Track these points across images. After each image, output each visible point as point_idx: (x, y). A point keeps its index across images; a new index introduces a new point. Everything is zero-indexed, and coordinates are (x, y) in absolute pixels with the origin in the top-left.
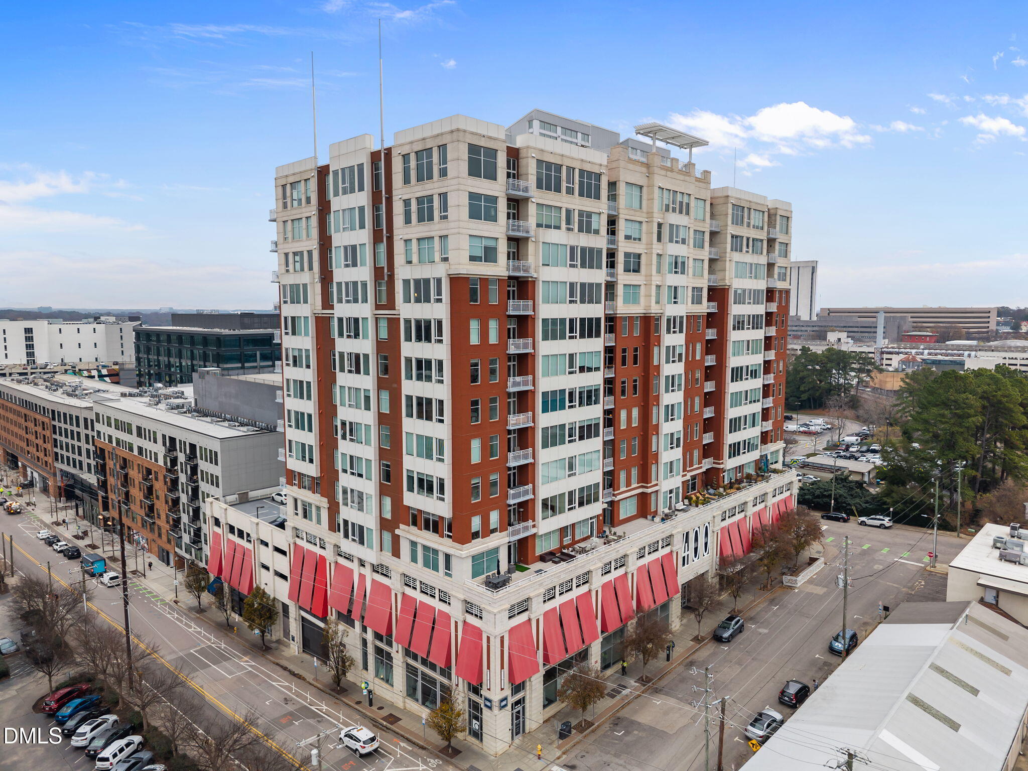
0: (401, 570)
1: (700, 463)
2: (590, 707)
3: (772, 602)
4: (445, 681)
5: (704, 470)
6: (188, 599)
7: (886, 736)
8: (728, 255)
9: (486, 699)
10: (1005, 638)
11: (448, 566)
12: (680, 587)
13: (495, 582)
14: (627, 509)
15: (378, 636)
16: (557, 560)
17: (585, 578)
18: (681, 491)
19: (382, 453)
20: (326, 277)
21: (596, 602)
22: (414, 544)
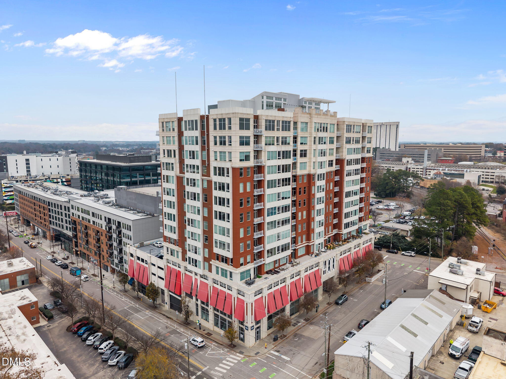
0: (212, 277)
1: (332, 231)
2: (285, 330)
3: (361, 289)
4: (230, 320)
5: (334, 234)
6: (119, 286)
7: (389, 339)
8: (344, 146)
9: (246, 326)
10: (444, 303)
11: (231, 276)
12: (322, 283)
13: (249, 282)
14: (301, 252)
15: (203, 303)
16: (273, 273)
17: (284, 280)
18: (323, 244)
19: (204, 232)
20: (181, 161)
21: (288, 290)
22: (217, 267)
